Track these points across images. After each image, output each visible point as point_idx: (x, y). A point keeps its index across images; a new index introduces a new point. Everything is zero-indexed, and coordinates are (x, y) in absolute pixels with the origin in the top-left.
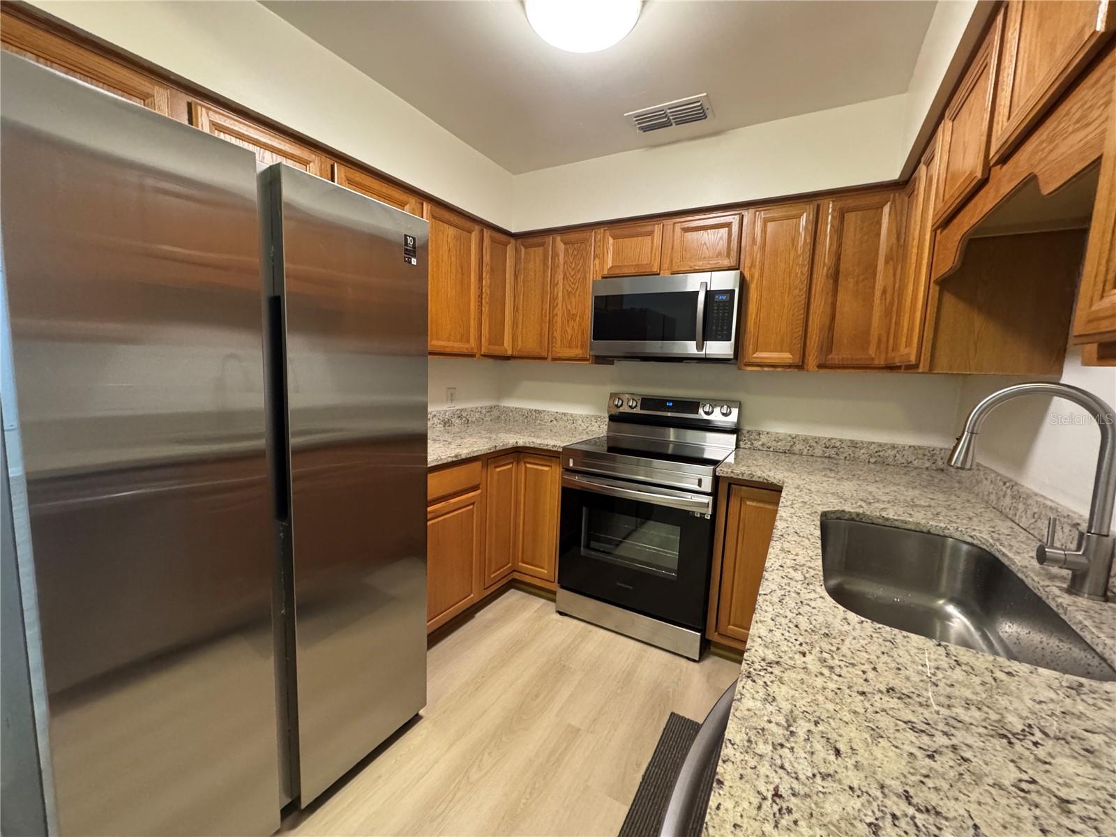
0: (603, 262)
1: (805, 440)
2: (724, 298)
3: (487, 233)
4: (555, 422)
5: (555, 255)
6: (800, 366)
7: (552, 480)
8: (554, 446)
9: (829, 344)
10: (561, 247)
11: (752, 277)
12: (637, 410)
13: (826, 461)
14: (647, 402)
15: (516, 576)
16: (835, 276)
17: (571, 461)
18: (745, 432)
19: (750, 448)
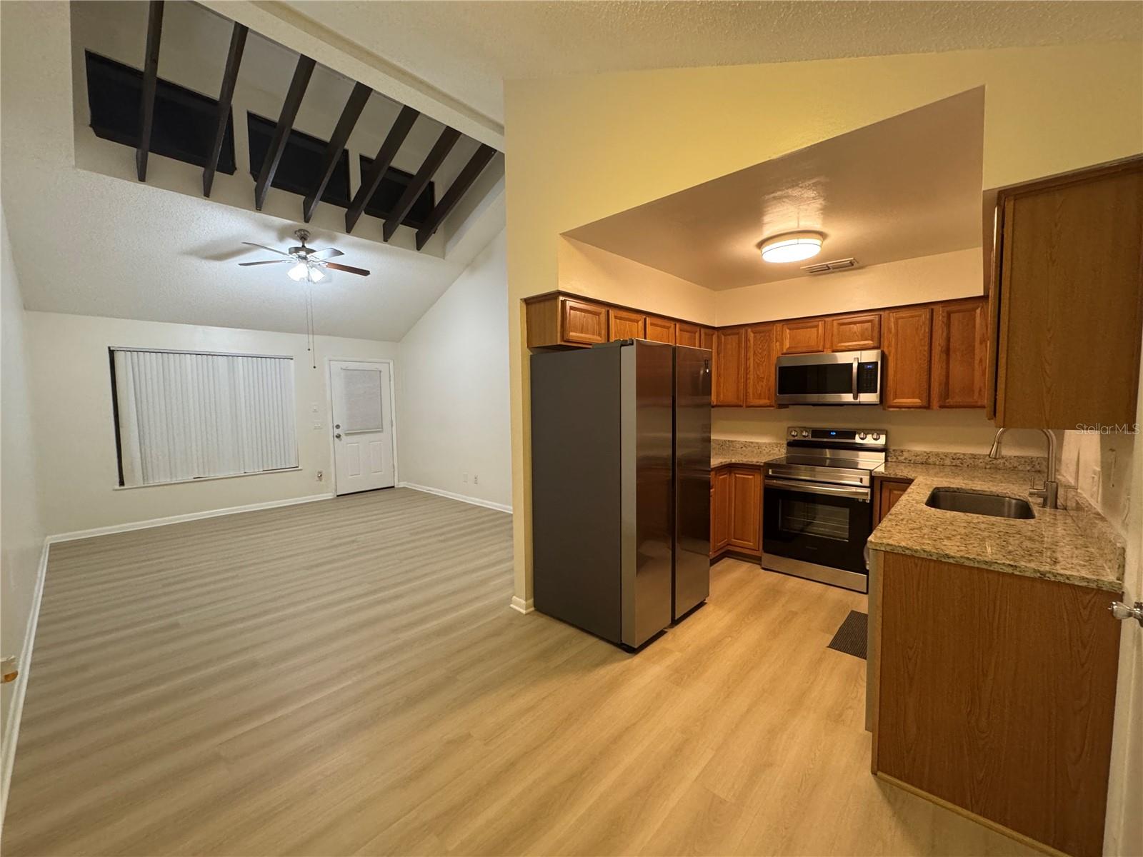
0: (782, 344)
1: (937, 455)
2: (871, 367)
3: (703, 330)
4: (744, 448)
5: (747, 340)
6: (928, 407)
7: (755, 485)
8: (757, 462)
9: (946, 393)
10: (751, 335)
11: (890, 353)
12: (810, 438)
13: (953, 468)
14: (815, 432)
15: (730, 548)
16: (947, 351)
17: (770, 471)
18: (891, 450)
19: (895, 462)
